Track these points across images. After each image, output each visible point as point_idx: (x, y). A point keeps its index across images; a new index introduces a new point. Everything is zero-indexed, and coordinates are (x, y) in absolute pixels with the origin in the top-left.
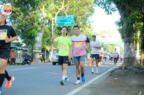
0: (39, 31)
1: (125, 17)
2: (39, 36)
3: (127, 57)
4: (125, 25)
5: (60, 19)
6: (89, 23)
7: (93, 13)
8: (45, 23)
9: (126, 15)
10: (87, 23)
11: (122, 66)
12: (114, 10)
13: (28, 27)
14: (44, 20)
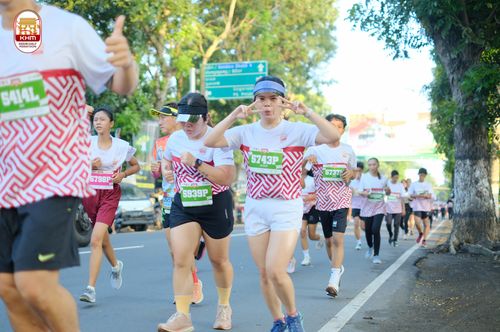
0: (147, 116)
1: (458, 68)
2: (145, 132)
3: (466, 208)
4: (457, 96)
5: (219, 74)
6: (317, 86)
7: (332, 52)
8: (166, 88)
9: (460, 62)
10: (310, 88)
11: (448, 242)
12: (419, 43)
13: (110, 100)
14: (164, 76)
